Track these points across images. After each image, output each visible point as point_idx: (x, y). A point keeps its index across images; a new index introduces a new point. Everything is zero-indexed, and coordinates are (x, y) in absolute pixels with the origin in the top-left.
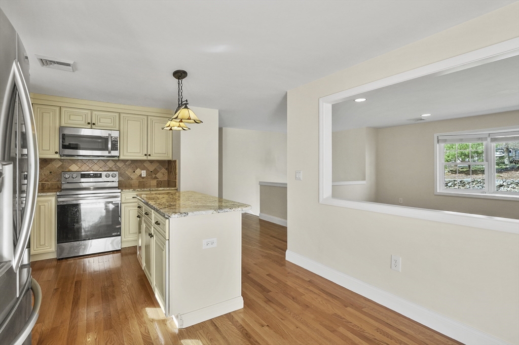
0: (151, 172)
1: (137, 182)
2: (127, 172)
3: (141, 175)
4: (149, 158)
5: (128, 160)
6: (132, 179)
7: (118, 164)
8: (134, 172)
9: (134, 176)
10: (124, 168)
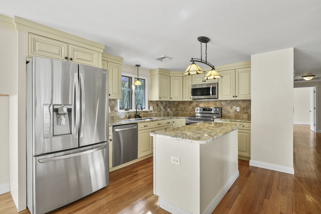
0: (244, 108)
1: (234, 115)
2: (227, 108)
3: (236, 110)
4: (237, 98)
5: (228, 100)
6: (230, 113)
7: (222, 103)
8: (232, 108)
9: (232, 111)
10: (225, 105)
